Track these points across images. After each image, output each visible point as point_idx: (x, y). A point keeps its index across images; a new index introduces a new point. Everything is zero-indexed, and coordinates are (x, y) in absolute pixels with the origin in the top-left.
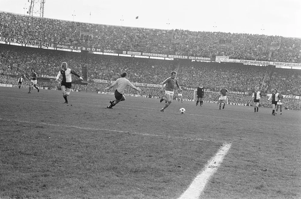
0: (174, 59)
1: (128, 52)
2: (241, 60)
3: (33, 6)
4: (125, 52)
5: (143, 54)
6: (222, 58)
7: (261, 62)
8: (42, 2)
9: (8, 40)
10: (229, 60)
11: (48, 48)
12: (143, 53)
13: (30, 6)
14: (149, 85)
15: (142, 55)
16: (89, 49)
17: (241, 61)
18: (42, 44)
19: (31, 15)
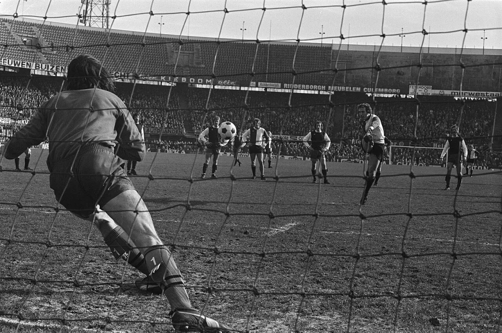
0: (335, 92)
1: (259, 83)
2: (452, 91)
3: (91, 9)
4: (253, 83)
5: (285, 86)
6: (420, 89)
7: (487, 93)
8: (104, 3)
9: (56, 69)
10: (431, 92)
11: (123, 80)
12: (285, 84)
13: (85, 9)
14: (300, 138)
15: (282, 87)
16: (192, 80)
17: (453, 93)
18: (114, 73)
19: (88, 25)
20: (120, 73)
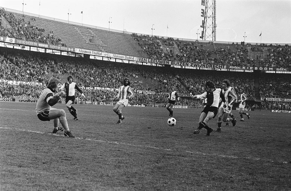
3: (206, 30)
8: (213, 27)
9: (183, 64)
11: (221, 70)
13: (203, 31)
16: (261, 69)
18: (215, 66)
19: (204, 39)
20: (219, 65)
